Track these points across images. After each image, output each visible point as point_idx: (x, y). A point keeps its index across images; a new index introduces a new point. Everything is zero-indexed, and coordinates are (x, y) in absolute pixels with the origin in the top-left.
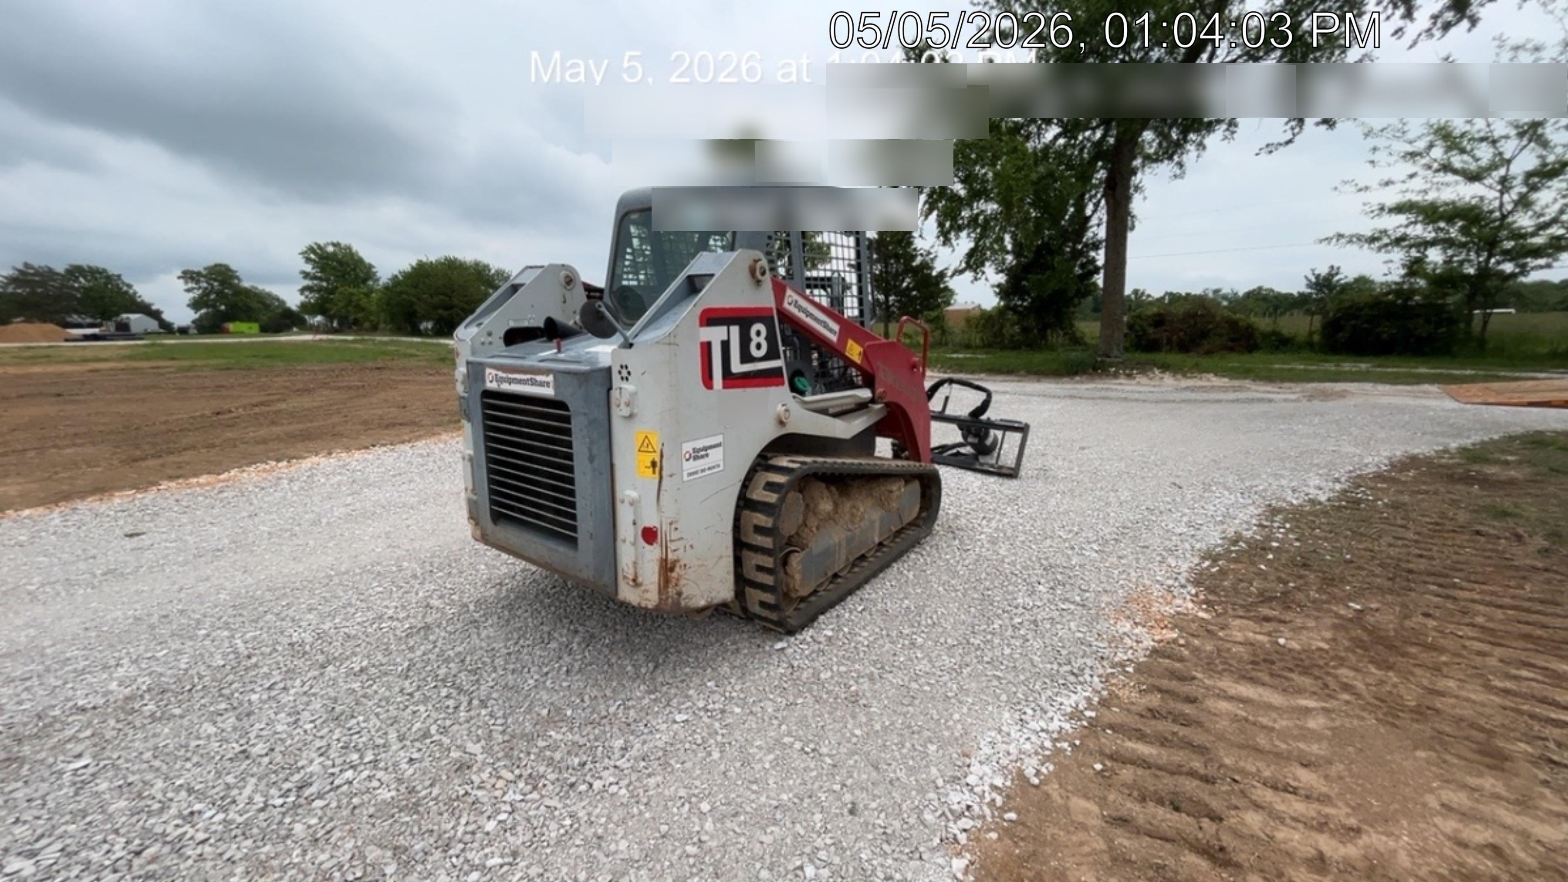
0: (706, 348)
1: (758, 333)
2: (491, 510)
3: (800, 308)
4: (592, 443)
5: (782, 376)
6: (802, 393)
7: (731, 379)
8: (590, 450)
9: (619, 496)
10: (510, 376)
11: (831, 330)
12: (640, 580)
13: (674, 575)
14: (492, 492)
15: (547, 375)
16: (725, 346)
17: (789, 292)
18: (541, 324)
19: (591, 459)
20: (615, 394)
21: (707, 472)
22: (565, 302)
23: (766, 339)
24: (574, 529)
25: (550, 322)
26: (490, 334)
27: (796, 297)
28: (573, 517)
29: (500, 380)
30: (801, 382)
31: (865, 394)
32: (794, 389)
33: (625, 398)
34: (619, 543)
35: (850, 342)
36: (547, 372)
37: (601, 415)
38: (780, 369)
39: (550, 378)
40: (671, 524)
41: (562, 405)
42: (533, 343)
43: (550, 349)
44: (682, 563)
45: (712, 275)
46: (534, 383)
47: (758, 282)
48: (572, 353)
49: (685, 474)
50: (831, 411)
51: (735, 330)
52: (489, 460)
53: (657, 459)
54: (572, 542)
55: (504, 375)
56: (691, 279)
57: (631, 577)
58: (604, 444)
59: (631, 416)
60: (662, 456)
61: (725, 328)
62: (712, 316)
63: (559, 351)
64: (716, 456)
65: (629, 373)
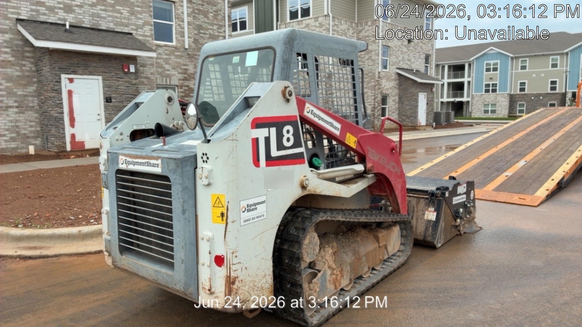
0: (256, 141)
1: (288, 132)
2: (120, 246)
3: (315, 115)
4: (184, 202)
5: (304, 158)
6: (317, 168)
7: (271, 161)
8: (183, 207)
9: (200, 235)
10: (134, 160)
11: (335, 128)
12: (213, 290)
13: (235, 286)
14: (120, 234)
15: (157, 160)
16: (267, 140)
17: (307, 105)
18: (153, 128)
19: (184, 212)
20: (199, 171)
21: (256, 220)
22: (167, 113)
23: (293, 135)
24: (172, 257)
25: (159, 126)
26: (121, 134)
27: (312, 108)
28: (172, 249)
29: (128, 163)
30: (316, 161)
31: (360, 168)
32: (311, 165)
33: (205, 174)
34: (200, 266)
35: (348, 135)
36: (157, 158)
37: (190, 184)
38: (302, 153)
39: (159, 162)
40: (233, 253)
41: (166, 178)
42: (148, 139)
43: (158, 143)
44: (240, 279)
45: (259, 97)
46: (149, 164)
47: (288, 101)
48: (171, 146)
49: (242, 220)
50: (337, 179)
51: (273, 130)
52: (119, 213)
53: (225, 212)
54: (171, 265)
55: (130, 160)
56: (246, 99)
57: (208, 288)
58: (191, 202)
59: (209, 185)
60: (227, 210)
61: (267, 129)
62: (259, 122)
63: (165, 145)
64: (261, 209)
65: (208, 158)
